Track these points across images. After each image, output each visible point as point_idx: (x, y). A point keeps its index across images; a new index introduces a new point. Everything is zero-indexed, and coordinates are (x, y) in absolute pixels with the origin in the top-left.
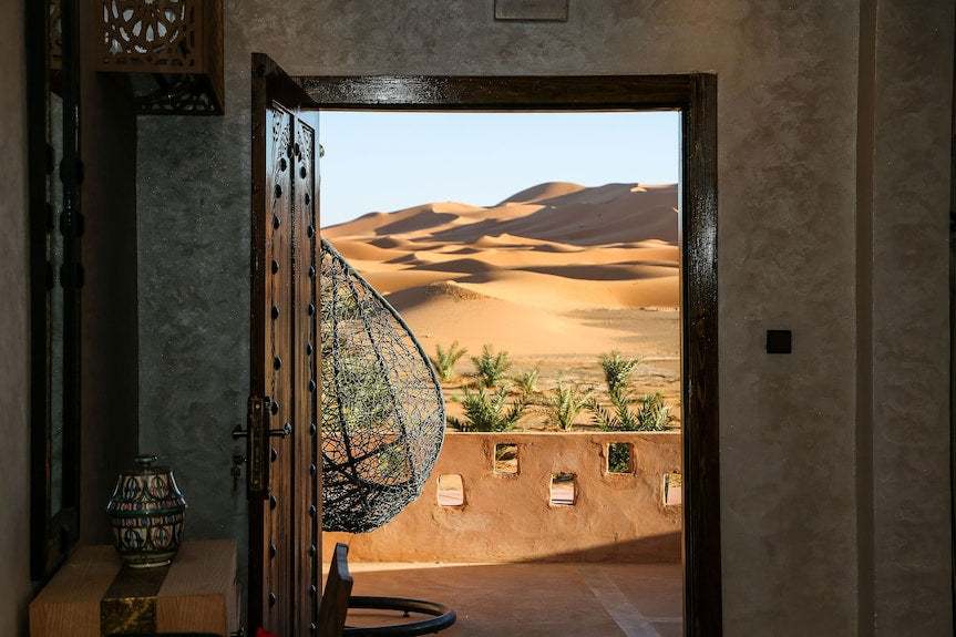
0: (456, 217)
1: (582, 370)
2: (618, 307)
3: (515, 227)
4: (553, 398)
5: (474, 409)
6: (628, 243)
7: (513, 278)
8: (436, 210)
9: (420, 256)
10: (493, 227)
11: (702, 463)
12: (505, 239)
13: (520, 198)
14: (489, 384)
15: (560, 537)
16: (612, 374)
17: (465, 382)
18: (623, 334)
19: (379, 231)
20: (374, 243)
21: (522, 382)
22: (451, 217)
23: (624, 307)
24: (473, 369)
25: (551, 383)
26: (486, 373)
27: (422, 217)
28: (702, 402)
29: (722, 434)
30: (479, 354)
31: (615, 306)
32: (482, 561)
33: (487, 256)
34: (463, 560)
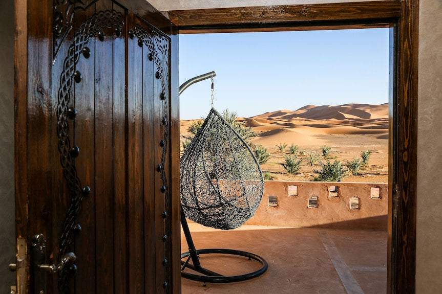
0: (286, 113)
1: (316, 150)
2: (325, 134)
3: (301, 116)
4: (309, 157)
5: (288, 161)
6: (327, 119)
7: (299, 127)
8: (282, 112)
9: (278, 122)
10: (295, 115)
11: (405, 239)
12: (298, 118)
13: (301, 109)
14: (293, 153)
15: (312, 219)
16: (324, 152)
17: (287, 152)
18: (326, 141)
19: (269, 116)
20: (268, 119)
21: (301, 153)
22: (285, 113)
23: (327, 134)
24: (289, 149)
25: (309, 153)
26: (292, 151)
27: (279, 113)
28: (406, 201)
29: (418, 221)
30: (290, 145)
31: (324, 134)
32: (284, 226)
33: (293, 122)
34: (277, 225)
